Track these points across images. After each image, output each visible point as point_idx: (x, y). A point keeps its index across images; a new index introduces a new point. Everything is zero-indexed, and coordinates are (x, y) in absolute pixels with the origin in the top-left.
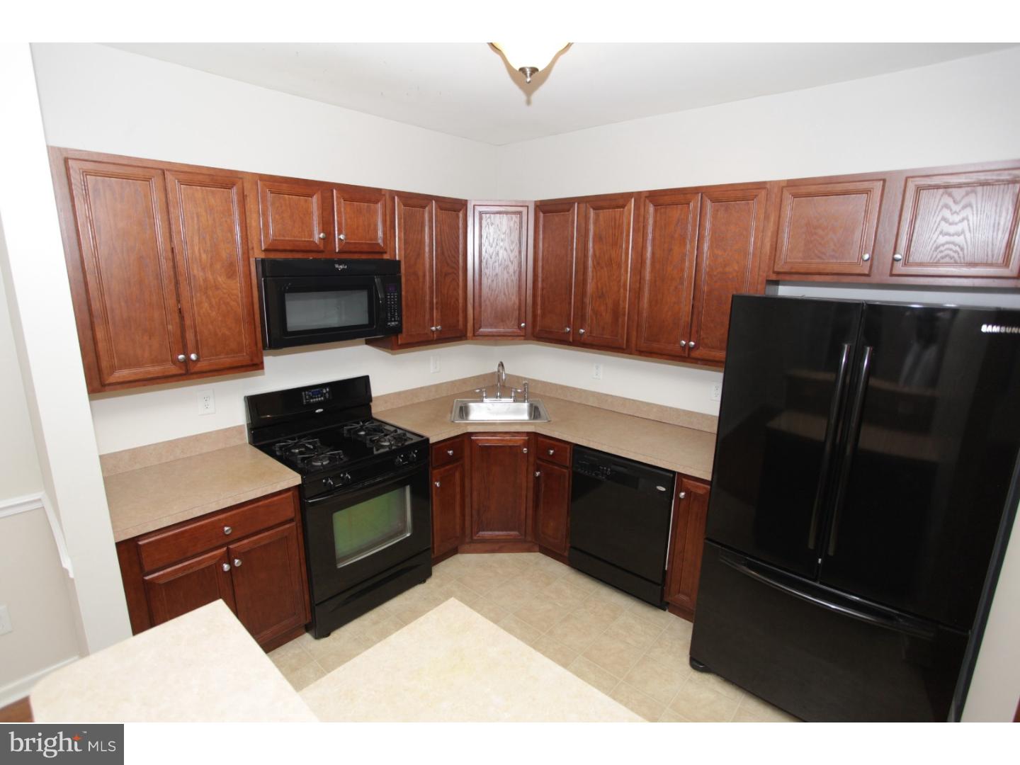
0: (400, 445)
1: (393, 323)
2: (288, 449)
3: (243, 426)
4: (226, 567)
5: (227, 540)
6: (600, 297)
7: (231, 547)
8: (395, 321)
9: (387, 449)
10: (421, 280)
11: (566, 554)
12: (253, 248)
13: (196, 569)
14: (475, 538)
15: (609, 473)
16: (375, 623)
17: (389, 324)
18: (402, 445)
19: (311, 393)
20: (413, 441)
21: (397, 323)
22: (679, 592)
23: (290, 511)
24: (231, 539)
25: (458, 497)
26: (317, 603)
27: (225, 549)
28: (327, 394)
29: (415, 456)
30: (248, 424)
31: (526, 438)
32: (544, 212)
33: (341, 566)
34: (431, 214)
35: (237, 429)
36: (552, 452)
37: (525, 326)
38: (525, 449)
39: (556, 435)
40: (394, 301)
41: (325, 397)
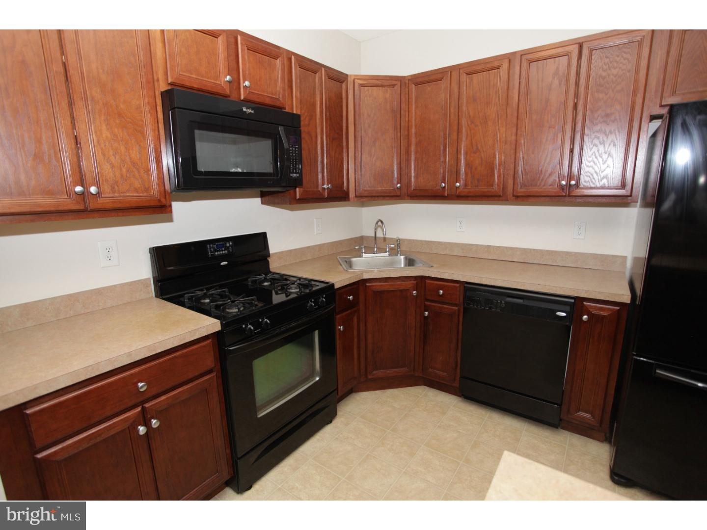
0: (308, 291)
1: (295, 175)
2: (199, 299)
3: (149, 279)
4: (142, 430)
5: (141, 399)
6: (475, 153)
7: (147, 405)
8: (296, 173)
9: (296, 295)
10: (314, 139)
11: (456, 384)
12: (158, 80)
13: (104, 436)
14: (370, 377)
15: (503, 305)
16: (295, 469)
17: (292, 175)
18: (310, 290)
19: (215, 246)
20: (318, 288)
21: (298, 175)
22: (579, 411)
23: (209, 361)
24: (147, 396)
25: (356, 340)
26: (239, 456)
27: (139, 409)
28: (230, 248)
29: (324, 300)
30: (153, 278)
31: (415, 282)
32: (416, 84)
33: (261, 415)
34: (320, 80)
35: (143, 282)
36: (441, 292)
37: (400, 187)
38: (414, 292)
39: (446, 276)
40: (295, 153)
41: (229, 251)
